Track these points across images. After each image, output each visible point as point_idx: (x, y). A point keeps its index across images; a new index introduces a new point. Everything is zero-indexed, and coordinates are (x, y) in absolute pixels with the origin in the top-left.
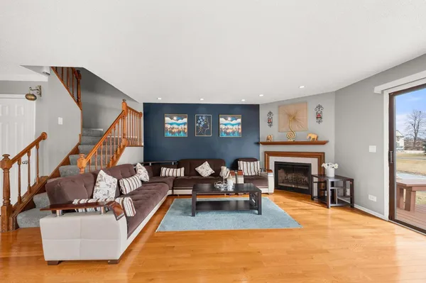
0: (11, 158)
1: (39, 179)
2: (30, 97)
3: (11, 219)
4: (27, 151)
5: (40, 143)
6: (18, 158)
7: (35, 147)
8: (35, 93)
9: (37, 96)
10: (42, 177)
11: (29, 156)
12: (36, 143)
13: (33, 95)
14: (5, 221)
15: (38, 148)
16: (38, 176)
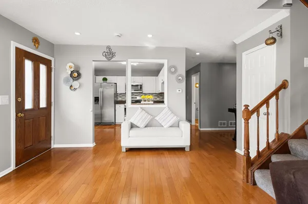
0: (250, 108)
1: (279, 137)
2: (269, 42)
3: (250, 171)
4: (266, 101)
5: (280, 93)
6: (257, 109)
7: (275, 97)
8: (275, 35)
9: (277, 38)
10: (282, 133)
11: (268, 107)
12: (275, 93)
13: (273, 38)
14: (245, 172)
15: (277, 99)
16: (277, 132)
